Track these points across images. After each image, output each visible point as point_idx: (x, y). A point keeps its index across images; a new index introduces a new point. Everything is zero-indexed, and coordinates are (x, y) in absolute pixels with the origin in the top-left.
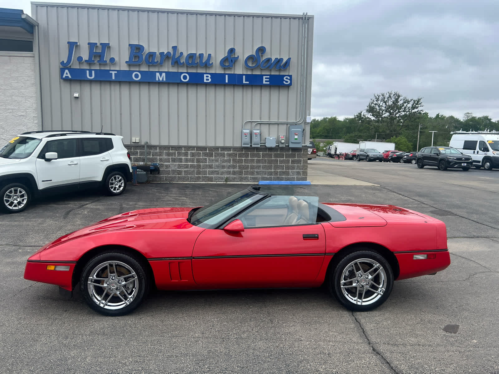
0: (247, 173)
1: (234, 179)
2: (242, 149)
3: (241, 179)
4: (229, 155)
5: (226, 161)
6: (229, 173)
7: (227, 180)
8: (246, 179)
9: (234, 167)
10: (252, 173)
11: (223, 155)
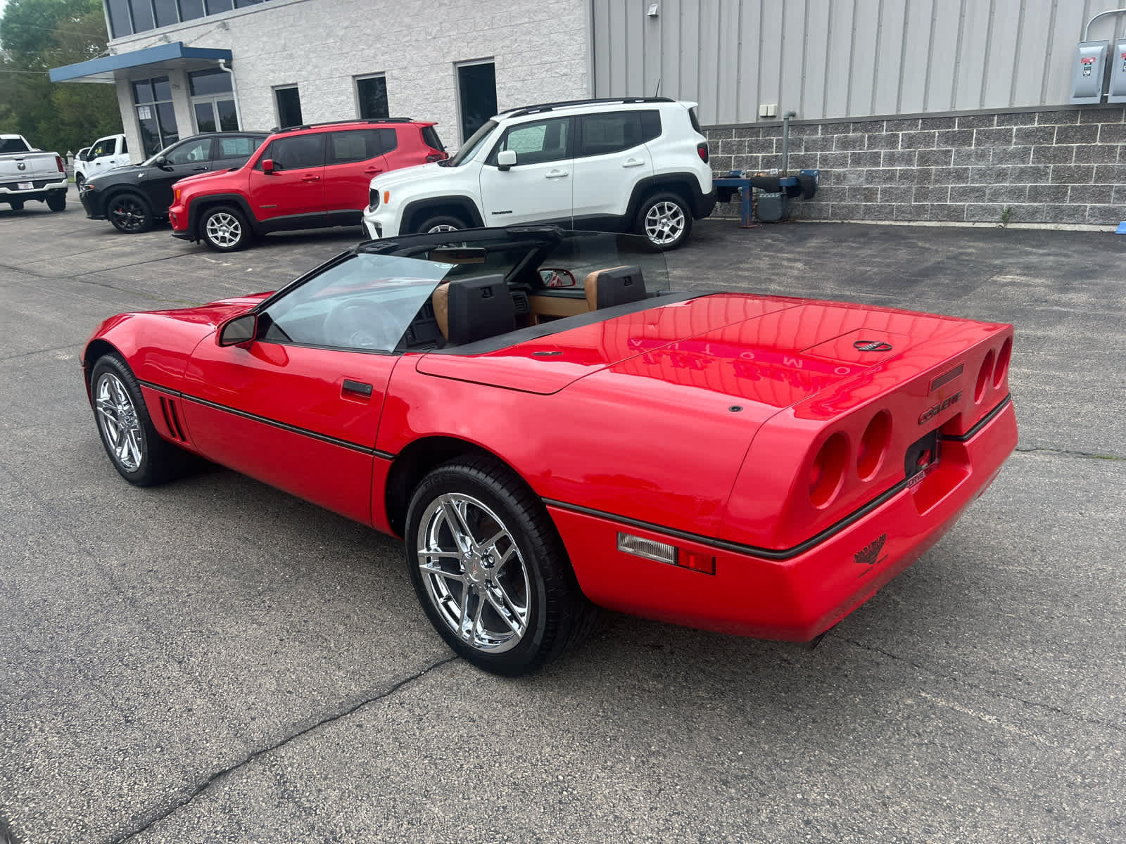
0: (1080, 195)
1: (1032, 215)
2: (1073, 112)
3: (1058, 215)
4: (1026, 136)
5: (1013, 156)
6: (1017, 194)
7: (1008, 215)
8: (1075, 214)
9: (1037, 174)
10: (1102, 195)
11: (1005, 137)
